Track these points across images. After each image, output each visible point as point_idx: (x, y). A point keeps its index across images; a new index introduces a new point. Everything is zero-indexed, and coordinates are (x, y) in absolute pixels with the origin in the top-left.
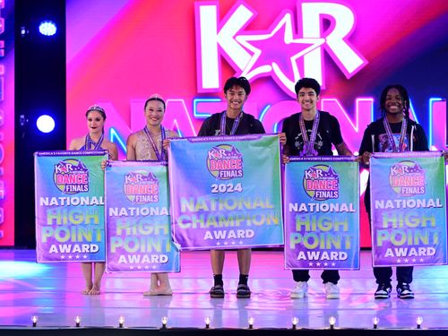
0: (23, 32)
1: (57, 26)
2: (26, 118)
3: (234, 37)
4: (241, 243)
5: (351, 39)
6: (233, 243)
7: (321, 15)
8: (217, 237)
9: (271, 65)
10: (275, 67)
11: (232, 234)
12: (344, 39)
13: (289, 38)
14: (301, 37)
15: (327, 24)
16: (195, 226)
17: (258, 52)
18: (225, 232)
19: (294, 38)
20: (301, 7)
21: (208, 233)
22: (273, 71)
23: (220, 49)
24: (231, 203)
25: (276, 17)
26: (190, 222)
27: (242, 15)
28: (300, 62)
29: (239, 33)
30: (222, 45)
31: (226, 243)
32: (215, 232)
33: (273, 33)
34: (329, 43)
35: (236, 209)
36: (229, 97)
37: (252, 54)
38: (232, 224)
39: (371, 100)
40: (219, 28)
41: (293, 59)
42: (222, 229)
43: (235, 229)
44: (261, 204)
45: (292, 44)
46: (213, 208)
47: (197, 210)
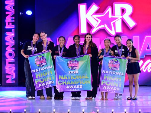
0: (21, 14)
1: (32, 12)
2: (22, 43)
3: (92, 16)
4: (78, 89)
5: (131, 16)
6: (76, 90)
7: (121, 8)
8: (71, 88)
9: (104, 25)
11: (75, 87)
12: (129, 16)
13: (110, 16)
14: (114, 15)
15: (123, 11)
16: (63, 84)
17: (100, 21)
18: (73, 86)
19: (112, 16)
21: (68, 86)
22: (105, 27)
23: (87, 20)
24: (75, 77)
26: (62, 82)
27: (94, 8)
28: (114, 24)
29: (93, 14)
30: (87, 18)
31: (73, 90)
32: (70, 86)
33: (105, 14)
34: (124, 17)
35: (76, 79)
37: (98, 21)
39: (138, 37)
41: (112, 23)
43: (76, 85)
44: (85, 77)
45: (111, 18)
46: (69, 78)
47: (64, 79)
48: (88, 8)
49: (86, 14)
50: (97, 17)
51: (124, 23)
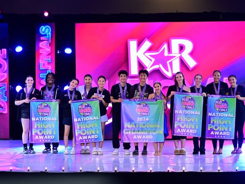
3: (144, 54)
4: (147, 140)
5: (192, 54)
6: (144, 140)
7: (179, 44)
8: (138, 138)
9: (159, 65)
10: (161, 66)
11: (144, 137)
12: (189, 54)
13: (166, 54)
14: (171, 53)
15: (182, 48)
16: (130, 133)
17: (153, 60)
19: (168, 54)
20: (171, 41)
21: (135, 136)
23: (138, 58)
24: (144, 125)
25: (161, 45)
26: (128, 131)
27: (147, 44)
28: (171, 64)
29: (146, 52)
30: (139, 57)
32: (137, 136)
33: (160, 52)
35: (146, 128)
36: (140, 77)
37: (151, 60)
38: (144, 133)
40: (138, 50)
41: (168, 62)
42: (140, 135)
43: (145, 135)
45: (167, 56)
46: (137, 127)
47: (131, 127)
48: (139, 45)
49: (137, 51)
50: (150, 56)
51: (183, 63)
